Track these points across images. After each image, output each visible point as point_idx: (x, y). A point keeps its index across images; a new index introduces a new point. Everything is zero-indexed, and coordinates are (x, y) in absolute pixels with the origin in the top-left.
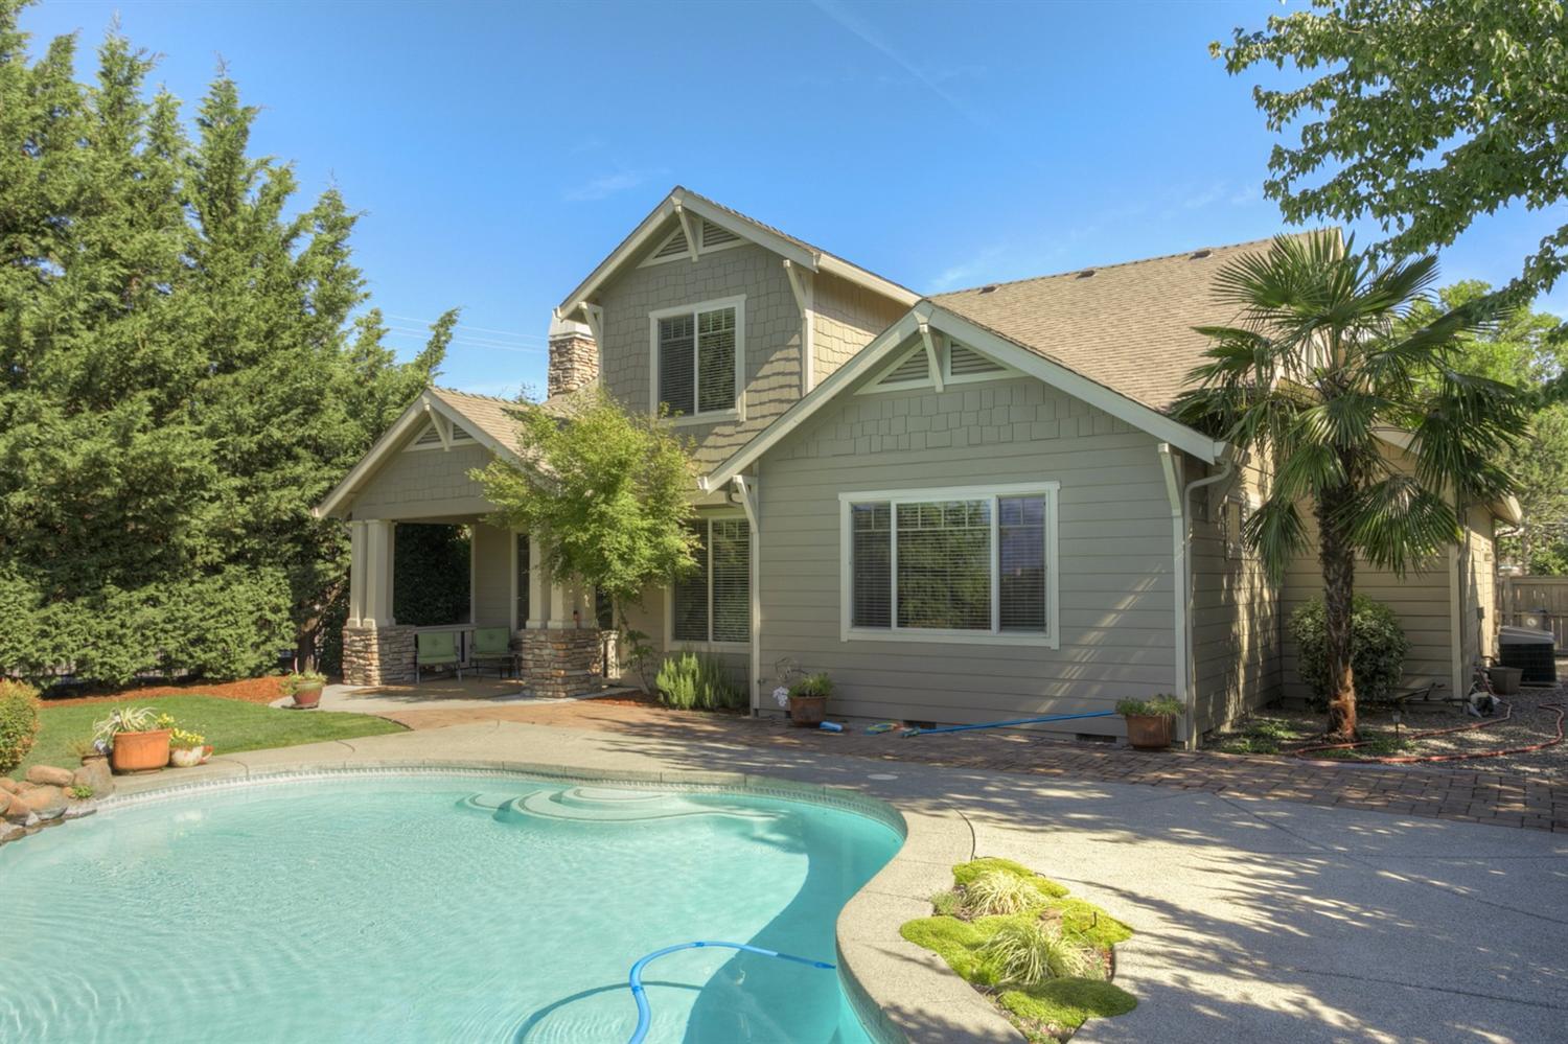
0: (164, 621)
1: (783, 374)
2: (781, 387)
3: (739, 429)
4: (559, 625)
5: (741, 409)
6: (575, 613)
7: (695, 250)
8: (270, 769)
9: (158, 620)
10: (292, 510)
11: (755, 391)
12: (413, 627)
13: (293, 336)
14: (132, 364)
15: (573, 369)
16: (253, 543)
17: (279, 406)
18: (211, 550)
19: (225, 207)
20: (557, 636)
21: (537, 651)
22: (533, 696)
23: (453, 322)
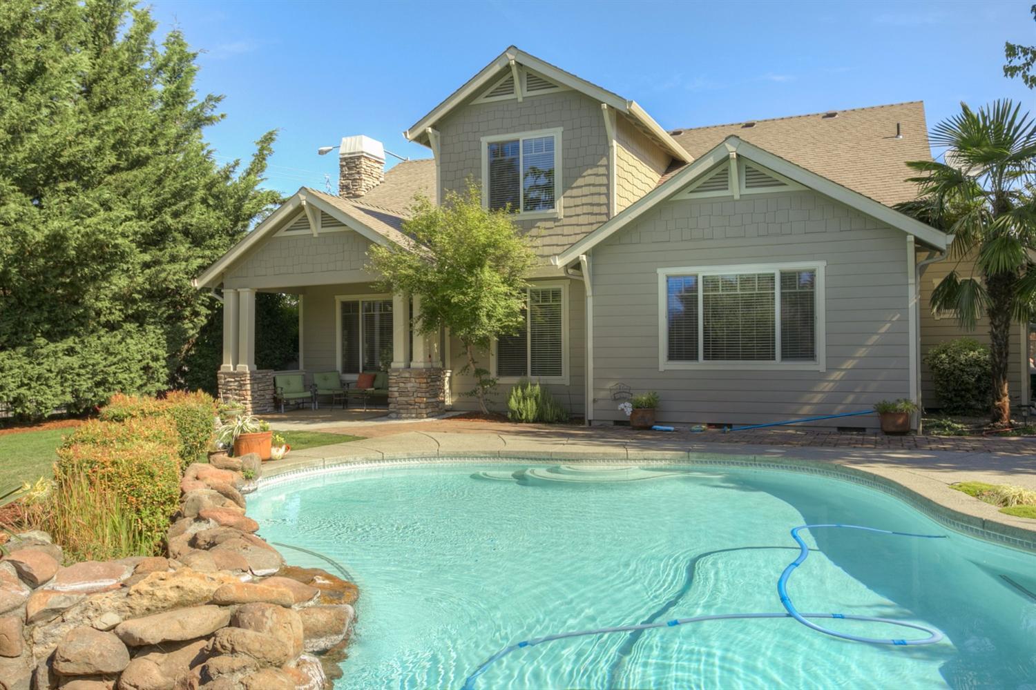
0: (80, 368)
1: (594, 185)
2: (592, 194)
3: (556, 224)
4: (422, 365)
5: (559, 208)
6: (430, 356)
7: (520, 92)
8: (337, 460)
9: (76, 366)
10: (177, 281)
11: (571, 197)
12: (273, 371)
13: (168, 144)
14: (62, 160)
15: (361, 179)
16: (145, 306)
17: (171, 198)
18: (114, 311)
19: (106, 38)
20: (419, 374)
21: (402, 385)
22: (398, 418)
23: (272, 140)
